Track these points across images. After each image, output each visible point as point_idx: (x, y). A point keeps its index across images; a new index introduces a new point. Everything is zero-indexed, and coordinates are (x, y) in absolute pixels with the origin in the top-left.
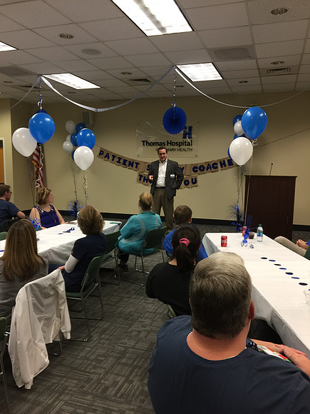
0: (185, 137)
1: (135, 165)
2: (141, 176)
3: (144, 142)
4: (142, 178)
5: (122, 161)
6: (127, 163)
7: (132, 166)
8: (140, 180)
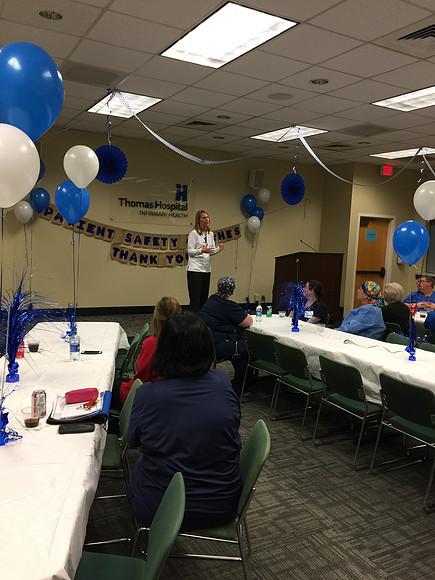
0: (178, 199)
1: (107, 233)
2: (116, 250)
3: (121, 199)
4: (118, 253)
5: (85, 226)
6: (95, 230)
7: (103, 235)
8: (115, 255)
